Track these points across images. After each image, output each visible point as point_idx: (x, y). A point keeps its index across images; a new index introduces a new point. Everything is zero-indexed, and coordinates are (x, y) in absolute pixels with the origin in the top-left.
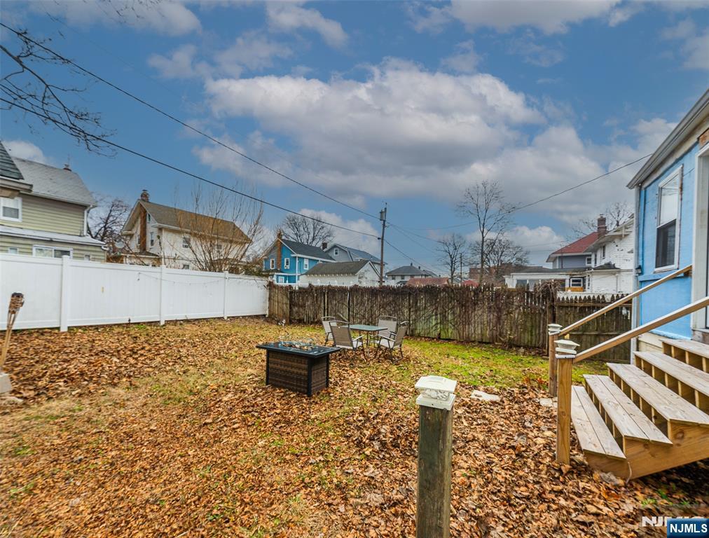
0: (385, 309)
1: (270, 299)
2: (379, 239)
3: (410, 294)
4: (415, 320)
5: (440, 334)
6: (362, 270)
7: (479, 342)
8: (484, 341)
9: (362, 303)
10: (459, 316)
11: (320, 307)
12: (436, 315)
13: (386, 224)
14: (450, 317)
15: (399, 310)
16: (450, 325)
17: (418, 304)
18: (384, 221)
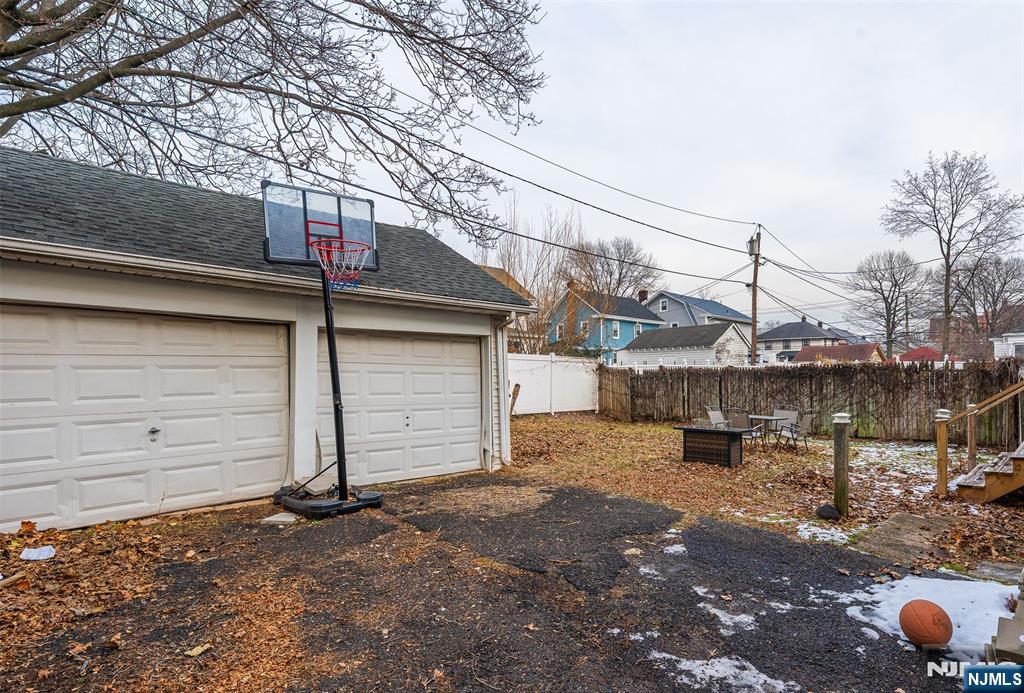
0: (774, 398)
1: (600, 388)
2: (748, 285)
3: (811, 377)
4: (819, 412)
5: (857, 431)
6: (721, 340)
7: (915, 440)
8: (921, 438)
9: (740, 391)
10: (885, 405)
11: (676, 397)
12: (851, 404)
13: (761, 261)
14: (871, 408)
15: (797, 399)
16: (871, 417)
17: (825, 391)
18: (757, 256)
